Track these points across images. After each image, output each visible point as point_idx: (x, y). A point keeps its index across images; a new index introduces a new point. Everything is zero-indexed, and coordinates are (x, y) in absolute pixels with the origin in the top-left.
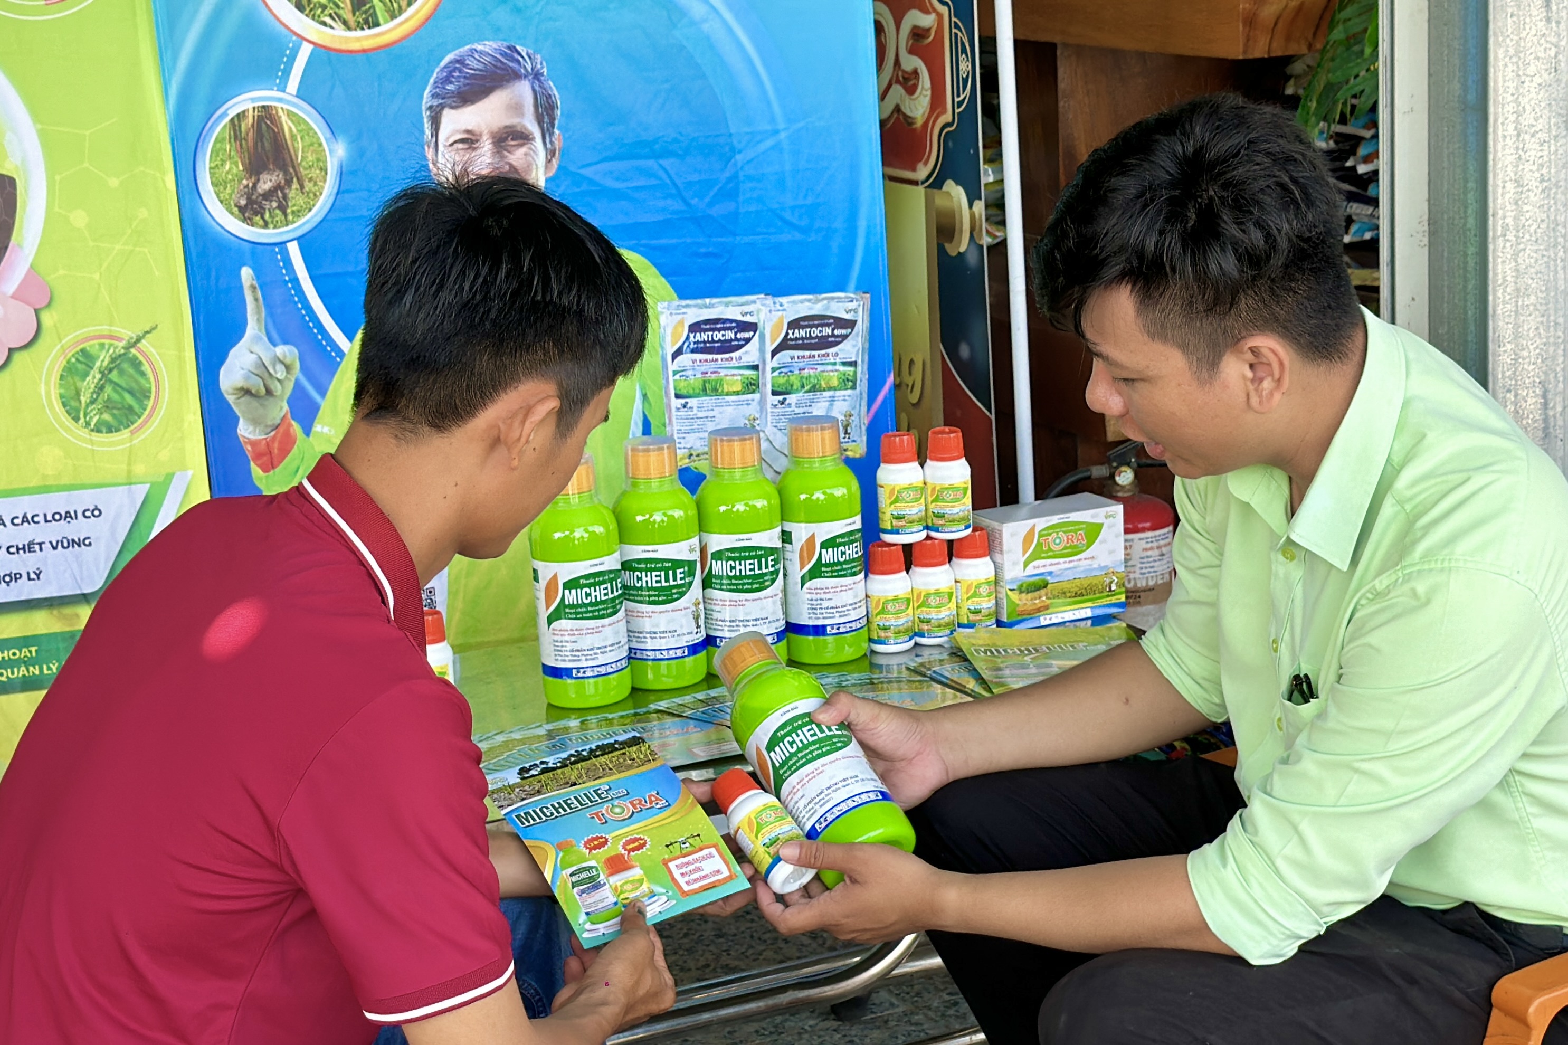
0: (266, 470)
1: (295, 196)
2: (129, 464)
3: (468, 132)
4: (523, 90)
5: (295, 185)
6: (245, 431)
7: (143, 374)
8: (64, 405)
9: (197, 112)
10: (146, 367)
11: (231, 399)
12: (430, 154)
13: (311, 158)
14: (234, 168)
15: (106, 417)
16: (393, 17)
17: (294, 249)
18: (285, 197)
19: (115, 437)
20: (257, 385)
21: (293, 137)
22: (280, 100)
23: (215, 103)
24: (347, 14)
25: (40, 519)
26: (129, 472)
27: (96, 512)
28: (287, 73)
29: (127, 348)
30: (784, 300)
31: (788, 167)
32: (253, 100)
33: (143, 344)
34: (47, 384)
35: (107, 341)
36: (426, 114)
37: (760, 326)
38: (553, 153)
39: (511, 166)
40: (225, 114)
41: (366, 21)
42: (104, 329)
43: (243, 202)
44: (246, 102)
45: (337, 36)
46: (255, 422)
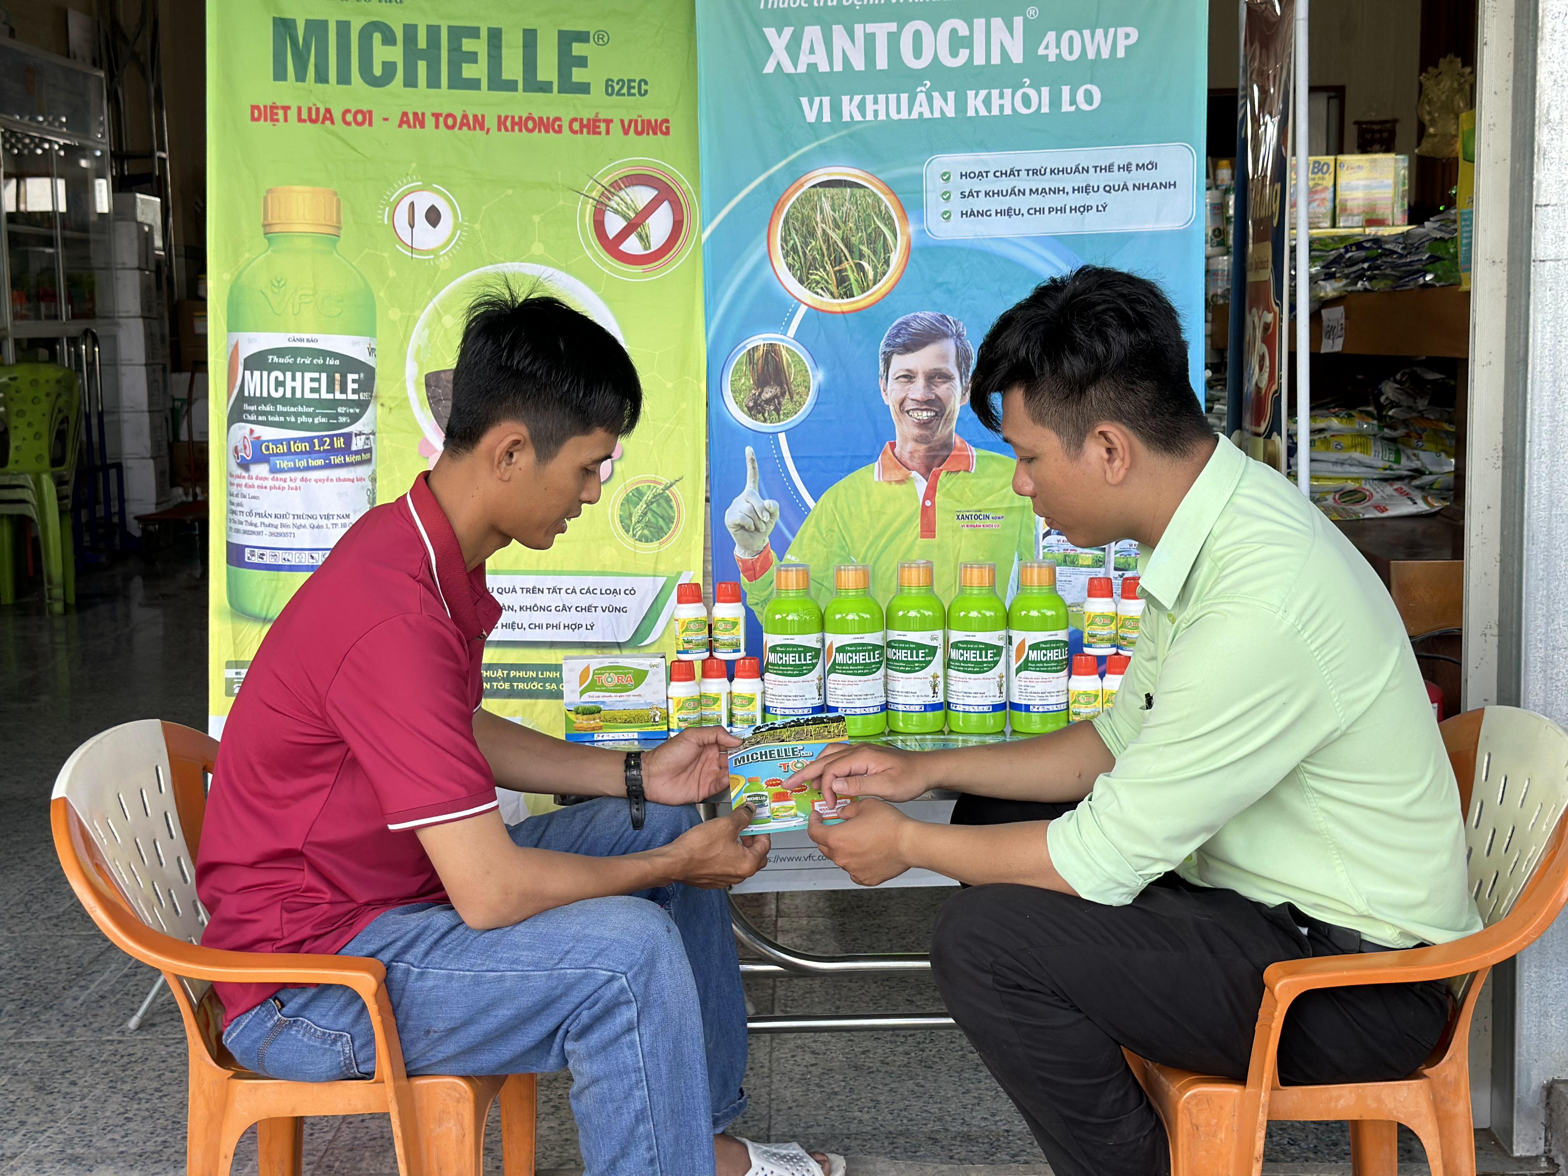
0: (750, 580)
1: (786, 403)
2: (656, 564)
3: (908, 370)
4: (949, 346)
5: (787, 396)
6: (739, 552)
7: (671, 507)
8: (621, 522)
9: (727, 343)
10: (674, 503)
11: (731, 531)
12: (882, 384)
13: (799, 379)
14: (747, 381)
15: (646, 532)
16: (863, 292)
17: (782, 437)
18: (779, 403)
19: (649, 545)
20: (749, 524)
21: (789, 365)
22: (782, 340)
23: (739, 340)
24: (833, 288)
25: (598, 592)
26: (655, 569)
27: (632, 592)
28: (789, 323)
29: (664, 490)
32: (764, 339)
33: (674, 488)
34: (613, 508)
35: (652, 485)
36: (881, 357)
39: (937, 396)
40: (744, 347)
41: (845, 293)
42: (651, 476)
43: (751, 404)
44: (759, 340)
45: (824, 301)
46: (746, 547)
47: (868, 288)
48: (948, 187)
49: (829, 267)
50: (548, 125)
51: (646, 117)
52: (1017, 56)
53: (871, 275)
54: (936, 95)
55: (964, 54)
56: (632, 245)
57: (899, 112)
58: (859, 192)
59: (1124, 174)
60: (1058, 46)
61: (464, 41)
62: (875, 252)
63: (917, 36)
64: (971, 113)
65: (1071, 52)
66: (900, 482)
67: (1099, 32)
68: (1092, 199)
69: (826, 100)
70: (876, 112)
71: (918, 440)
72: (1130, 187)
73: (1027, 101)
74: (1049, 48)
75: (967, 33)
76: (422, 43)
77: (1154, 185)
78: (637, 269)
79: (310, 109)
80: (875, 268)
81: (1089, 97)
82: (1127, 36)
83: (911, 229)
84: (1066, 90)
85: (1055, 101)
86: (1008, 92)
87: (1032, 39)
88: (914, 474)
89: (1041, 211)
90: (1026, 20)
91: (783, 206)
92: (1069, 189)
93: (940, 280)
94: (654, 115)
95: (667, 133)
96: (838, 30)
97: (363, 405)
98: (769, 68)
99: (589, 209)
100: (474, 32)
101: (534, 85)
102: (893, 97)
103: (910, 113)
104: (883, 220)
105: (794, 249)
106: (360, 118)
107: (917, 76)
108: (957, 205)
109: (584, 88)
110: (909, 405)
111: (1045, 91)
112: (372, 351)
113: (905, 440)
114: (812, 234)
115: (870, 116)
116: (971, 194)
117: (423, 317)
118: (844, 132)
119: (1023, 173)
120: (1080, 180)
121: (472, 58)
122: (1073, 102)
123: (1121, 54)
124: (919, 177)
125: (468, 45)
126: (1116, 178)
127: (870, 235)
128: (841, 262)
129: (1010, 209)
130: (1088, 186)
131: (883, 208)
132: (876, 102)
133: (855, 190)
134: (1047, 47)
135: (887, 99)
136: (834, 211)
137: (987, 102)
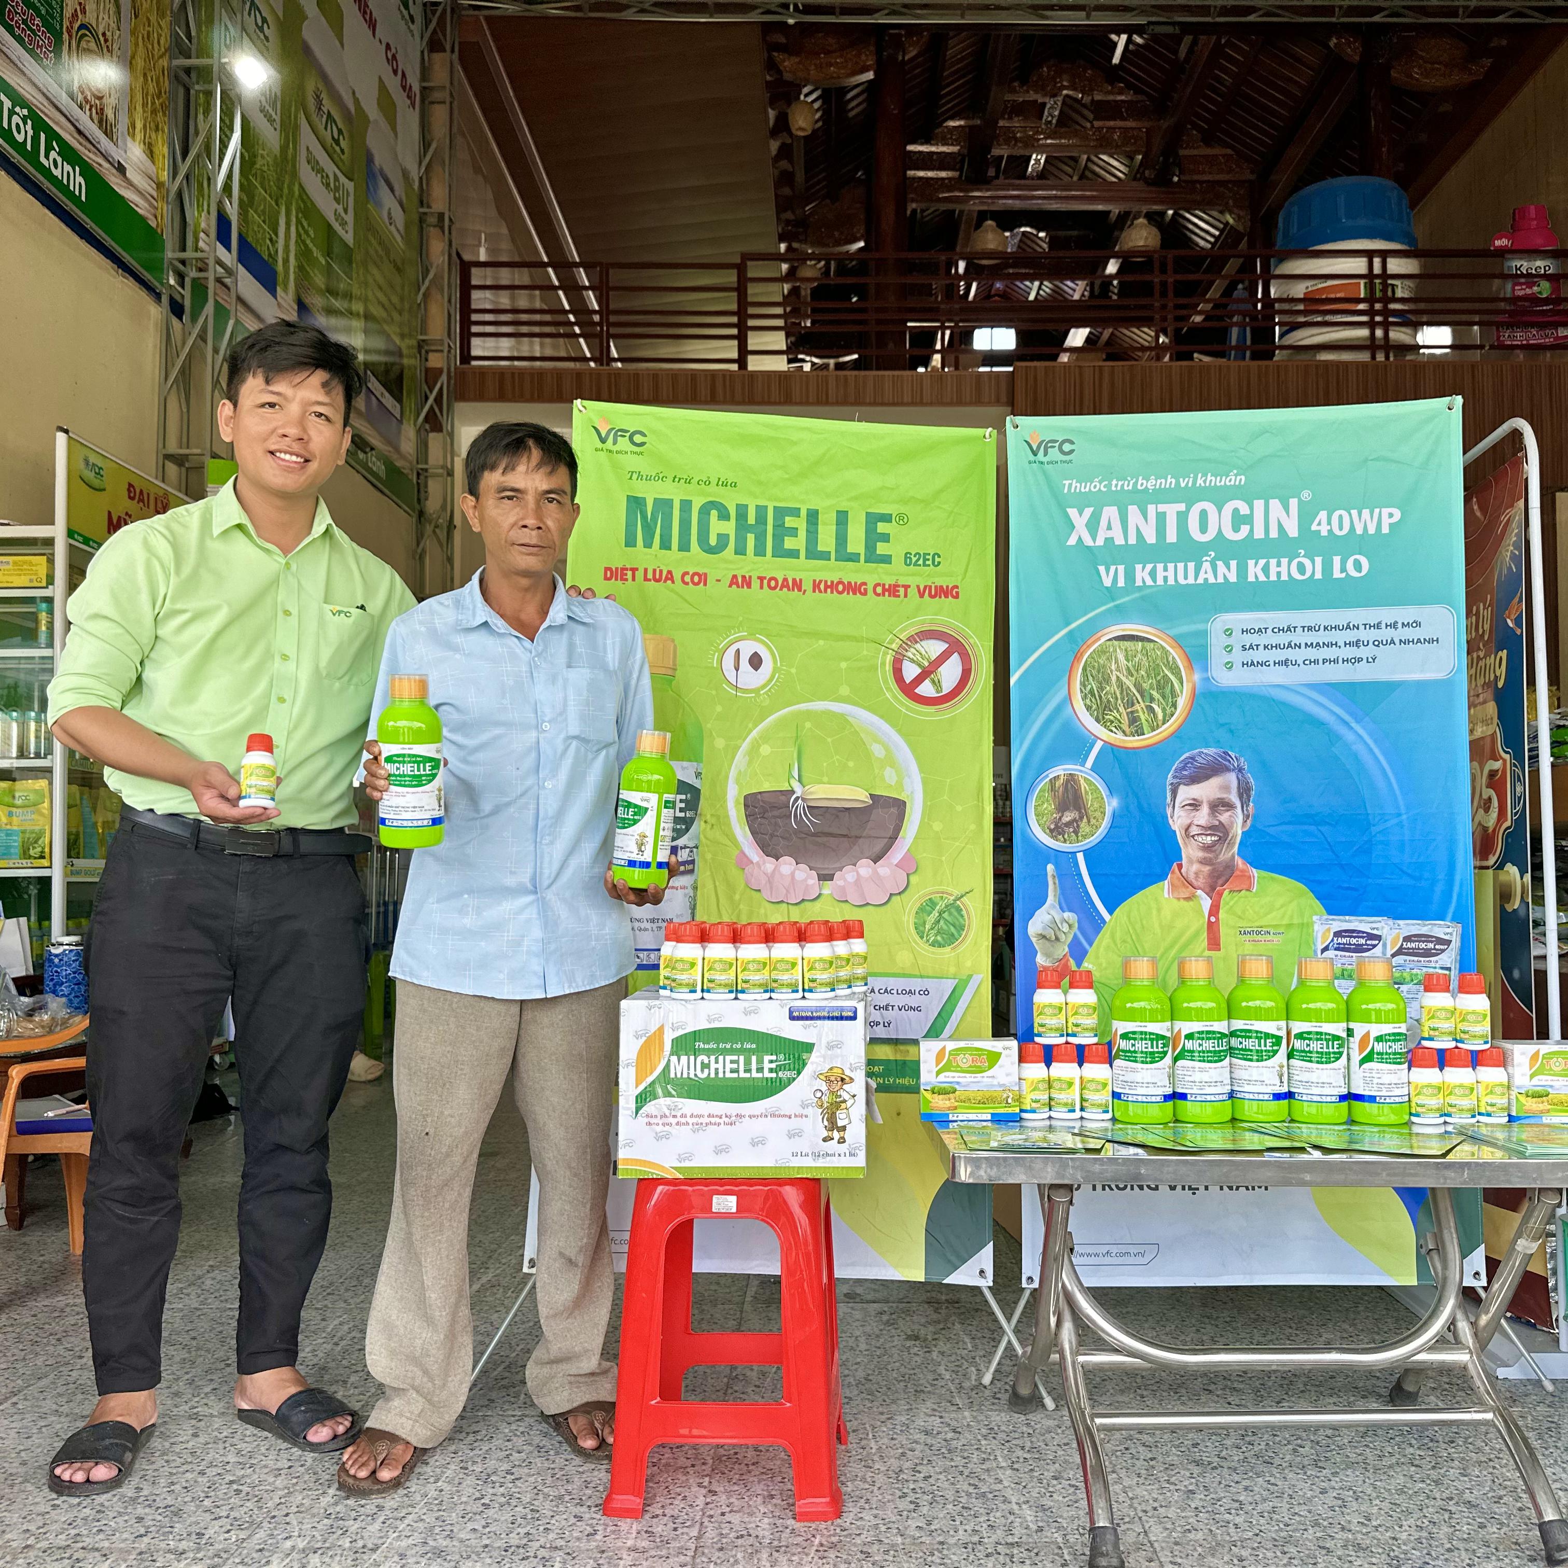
1: (1084, 827)
2: (948, 967)
3: (1194, 800)
4: (1232, 778)
5: (1085, 820)
6: (1040, 960)
7: (962, 916)
8: (916, 929)
10: (964, 913)
11: (1034, 940)
12: (1169, 811)
13: (1096, 805)
14: (1049, 806)
15: (939, 938)
16: (1153, 730)
17: (1080, 857)
18: (1078, 826)
19: (942, 950)
20: (1050, 933)
21: (1086, 793)
22: (1081, 771)
23: (1042, 771)
24: (1125, 726)
26: (947, 971)
27: (926, 993)
28: (1086, 756)
29: (955, 900)
30: (1401, 922)
31: (1407, 838)
32: (1065, 770)
33: (965, 899)
34: (908, 916)
35: (944, 896)
36: (1168, 788)
37: (1384, 937)
38: (1248, 817)
39: (1220, 822)
40: (1047, 776)
41: (1137, 732)
42: (943, 888)
43: (1052, 827)
44: (1060, 771)
45: (1117, 738)
46: (1047, 955)
47: (1158, 727)
48: (1230, 641)
49: (1121, 709)
50: (855, 589)
51: (939, 584)
52: (1293, 531)
53: (1160, 716)
54: (1219, 563)
55: (1245, 530)
56: (926, 689)
57: (1186, 578)
58: (1149, 646)
59: (1391, 631)
60: (1329, 523)
61: (787, 519)
62: (1164, 697)
63: (1204, 514)
64: (1251, 578)
65: (1341, 529)
66: (1188, 899)
67: (1366, 513)
68: (1363, 652)
69: (1121, 568)
70: (1166, 578)
71: (1203, 862)
72: (1397, 642)
73: (1301, 568)
74: (1321, 525)
75: (1248, 512)
76: (752, 520)
77: (1419, 641)
78: (931, 709)
79: (655, 571)
80: (1164, 710)
81: (1358, 566)
82: (1391, 515)
83: (1197, 677)
84: (1337, 560)
85: (1327, 568)
86: (1285, 561)
87: (1306, 516)
88: (1199, 892)
89: (1316, 662)
90: (1300, 500)
91: (1082, 655)
92: (1341, 643)
93: (1222, 721)
94: (945, 582)
95: (957, 596)
96: (1133, 510)
97: (689, 822)
98: (1072, 541)
99: (889, 658)
100: (796, 512)
101: (844, 555)
102: (1181, 566)
103: (1196, 579)
104: (1171, 669)
105: (1092, 692)
106: (696, 579)
107: (1204, 548)
108: (1238, 656)
109: (887, 559)
110: (1194, 830)
111: (1318, 560)
112: (698, 775)
113: (1191, 862)
114: (1108, 681)
115: (1160, 582)
116: (1251, 647)
117: (746, 745)
118: (1137, 595)
119: (1299, 630)
120: (1351, 636)
121: (794, 532)
122: (1343, 570)
123: (1386, 530)
124: (1204, 634)
125: (790, 522)
126: (1385, 634)
127: (1159, 682)
128: (1133, 705)
129: (1287, 660)
130: (1358, 641)
131: (1170, 659)
132: (1166, 569)
133: (1146, 644)
134: (1319, 524)
135: (1176, 567)
136: (1128, 660)
137: (1266, 569)
